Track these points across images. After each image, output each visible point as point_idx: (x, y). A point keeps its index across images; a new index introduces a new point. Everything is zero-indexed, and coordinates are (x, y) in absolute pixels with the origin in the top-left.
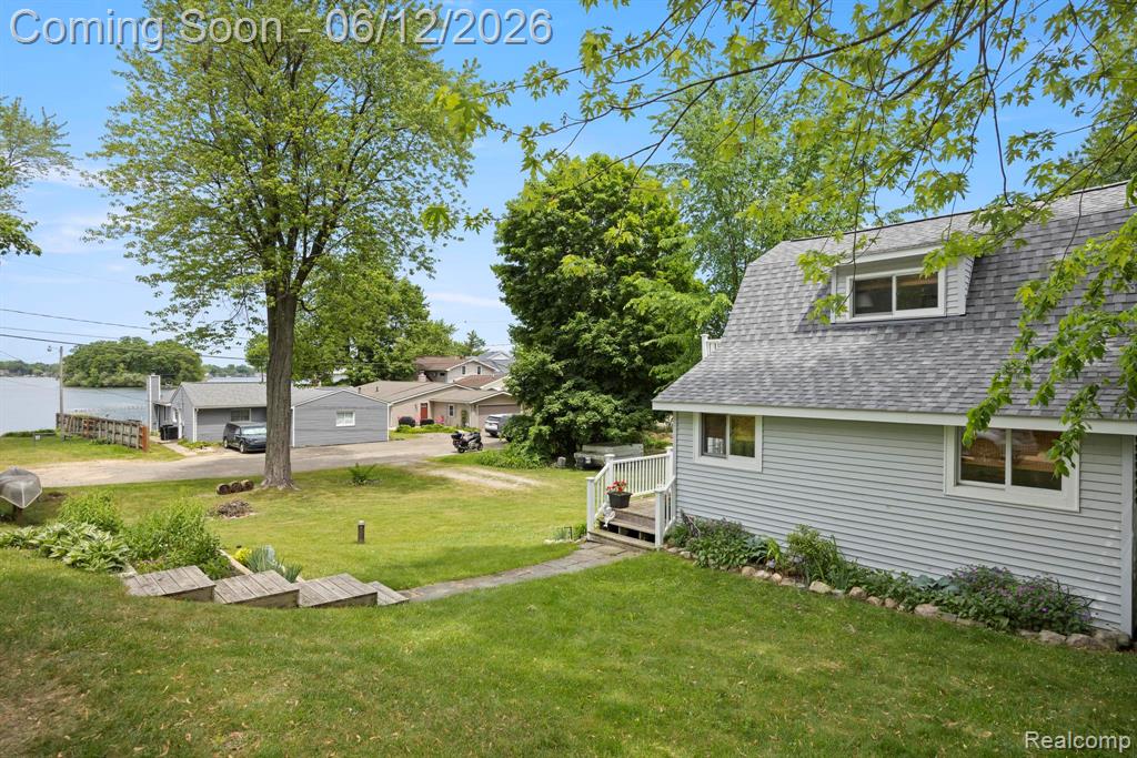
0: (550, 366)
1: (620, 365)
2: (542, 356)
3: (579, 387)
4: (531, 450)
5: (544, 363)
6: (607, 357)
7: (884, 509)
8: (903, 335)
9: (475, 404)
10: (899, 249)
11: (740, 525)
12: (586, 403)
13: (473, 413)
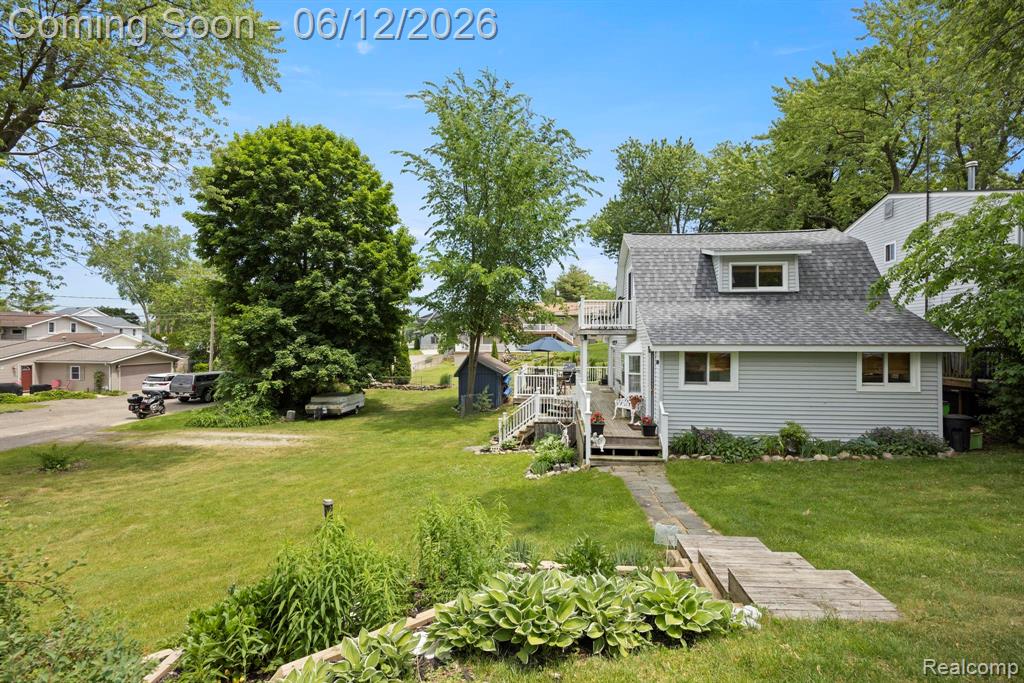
0: (282, 321)
1: (356, 322)
2: (271, 311)
3: (312, 343)
4: (259, 406)
5: (273, 320)
6: (345, 315)
7: (823, 405)
8: (768, 302)
9: (116, 365)
10: (735, 250)
11: (721, 431)
12: (326, 357)
13: (114, 375)
